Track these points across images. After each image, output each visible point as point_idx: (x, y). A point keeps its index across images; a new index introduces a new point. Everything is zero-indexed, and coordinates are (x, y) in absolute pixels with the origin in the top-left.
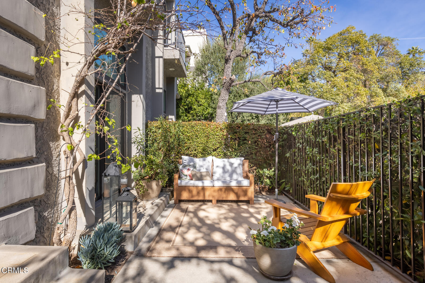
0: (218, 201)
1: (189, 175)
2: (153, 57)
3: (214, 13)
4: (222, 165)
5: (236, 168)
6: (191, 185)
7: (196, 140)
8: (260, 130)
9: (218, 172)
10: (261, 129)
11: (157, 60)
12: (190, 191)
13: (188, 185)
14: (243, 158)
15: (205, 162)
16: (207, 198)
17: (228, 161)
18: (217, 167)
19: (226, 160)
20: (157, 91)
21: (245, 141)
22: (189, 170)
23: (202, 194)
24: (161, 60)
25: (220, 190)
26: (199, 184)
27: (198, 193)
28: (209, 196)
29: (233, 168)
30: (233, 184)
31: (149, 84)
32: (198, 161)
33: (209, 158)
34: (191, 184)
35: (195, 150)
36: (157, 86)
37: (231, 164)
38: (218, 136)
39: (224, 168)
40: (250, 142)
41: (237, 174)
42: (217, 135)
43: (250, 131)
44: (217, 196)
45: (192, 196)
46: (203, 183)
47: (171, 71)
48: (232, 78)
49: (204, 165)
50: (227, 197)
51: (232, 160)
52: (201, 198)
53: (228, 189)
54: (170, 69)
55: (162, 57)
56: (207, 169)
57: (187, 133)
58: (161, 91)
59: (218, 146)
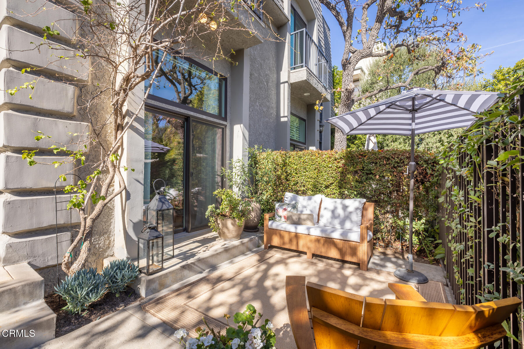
0: (314, 255)
1: (285, 217)
2: (278, 84)
3: (329, 8)
4: (331, 207)
5: (351, 213)
6: (282, 229)
7: (304, 174)
8: (396, 158)
9: (326, 216)
10: (398, 158)
11: (282, 86)
12: (282, 237)
13: (279, 228)
14: (365, 200)
15: (309, 202)
16: (301, 249)
17: (341, 203)
18: (325, 209)
19: (339, 201)
20: (283, 120)
21: (371, 176)
22: (285, 209)
23: (295, 243)
24: (286, 84)
25: (318, 240)
26: (291, 228)
27: (291, 241)
28: (303, 246)
29: (347, 213)
30: (336, 235)
31: (272, 113)
32: (302, 200)
33: (318, 197)
34: (282, 227)
35: (304, 186)
36: (282, 115)
37: (345, 207)
38: (331, 169)
39: (333, 212)
40: (377, 177)
41: (352, 222)
42: (330, 167)
43: (378, 161)
44: (313, 248)
45: (284, 243)
46: (296, 228)
47: (308, 96)
48: (349, 88)
49: (308, 205)
50: (327, 252)
51: (347, 202)
52: (294, 247)
53: (329, 241)
54: (305, 94)
55: (287, 82)
56: (311, 211)
57: (294, 165)
58: (285, 119)
59: (331, 182)
